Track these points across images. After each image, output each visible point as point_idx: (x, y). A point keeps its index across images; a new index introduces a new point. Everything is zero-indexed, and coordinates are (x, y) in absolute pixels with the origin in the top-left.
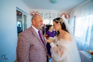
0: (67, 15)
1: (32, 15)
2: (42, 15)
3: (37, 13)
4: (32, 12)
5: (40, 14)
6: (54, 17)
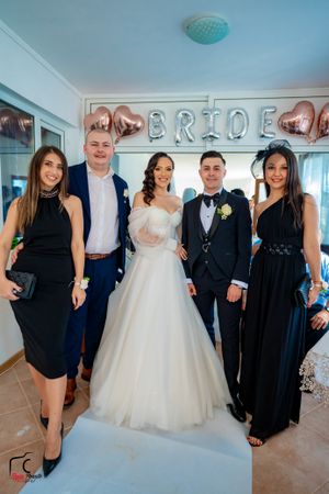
2: (158, 125)
3: (123, 118)
5: (143, 122)
6: (233, 134)
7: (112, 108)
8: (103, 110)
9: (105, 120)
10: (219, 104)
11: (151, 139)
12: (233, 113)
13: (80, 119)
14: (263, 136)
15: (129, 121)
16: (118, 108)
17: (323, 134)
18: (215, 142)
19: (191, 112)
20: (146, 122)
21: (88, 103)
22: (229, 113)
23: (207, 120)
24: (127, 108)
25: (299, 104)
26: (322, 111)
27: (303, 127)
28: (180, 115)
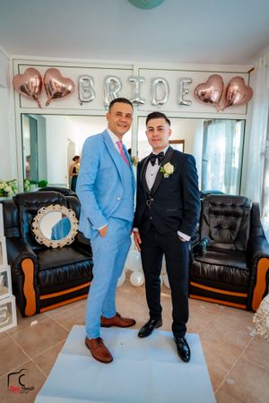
0: (235, 87)
1: (22, 89)
2: (88, 90)
3: (54, 80)
4: (23, 70)
5: (73, 85)
6: (156, 100)
7: (42, 71)
8: (32, 71)
9: (35, 81)
10: (142, 73)
11: (82, 103)
12: (157, 81)
13: (8, 80)
14: (182, 104)
15: (60, 84)
16: (48, 70)
17: (230, 104)
18: (141, 107)
19: (118, 78)
20: (76, 87)
21: (16, 63)
22: (152, 82)
23: (134, 86)
24: (58, 71)
25: (211, 77)
26: (229, 85)
27: (215, 97)
28: (109, 80)
